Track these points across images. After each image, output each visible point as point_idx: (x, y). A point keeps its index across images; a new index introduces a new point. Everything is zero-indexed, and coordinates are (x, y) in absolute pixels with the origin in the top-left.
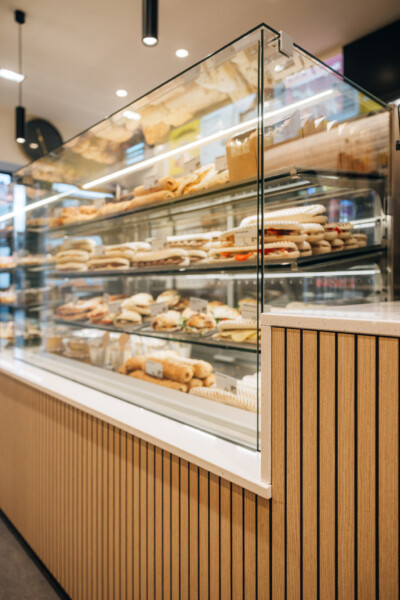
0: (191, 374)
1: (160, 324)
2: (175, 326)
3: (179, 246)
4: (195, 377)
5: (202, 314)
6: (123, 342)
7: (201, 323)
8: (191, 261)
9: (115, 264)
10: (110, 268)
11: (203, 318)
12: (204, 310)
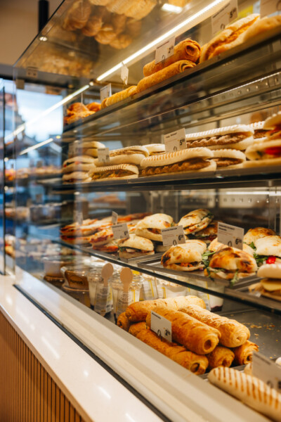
0: (215, 341)
1: (173, 258)
2: (195, 263)
3: (205, 145)
4: (221, 345)
5: (235, 250)
6: (126, 279)
7: (232, 264)
8: (218, 166)
9: (120, 172)
10: (114, 178)
11: (236, 256)
12: (239, 242)
